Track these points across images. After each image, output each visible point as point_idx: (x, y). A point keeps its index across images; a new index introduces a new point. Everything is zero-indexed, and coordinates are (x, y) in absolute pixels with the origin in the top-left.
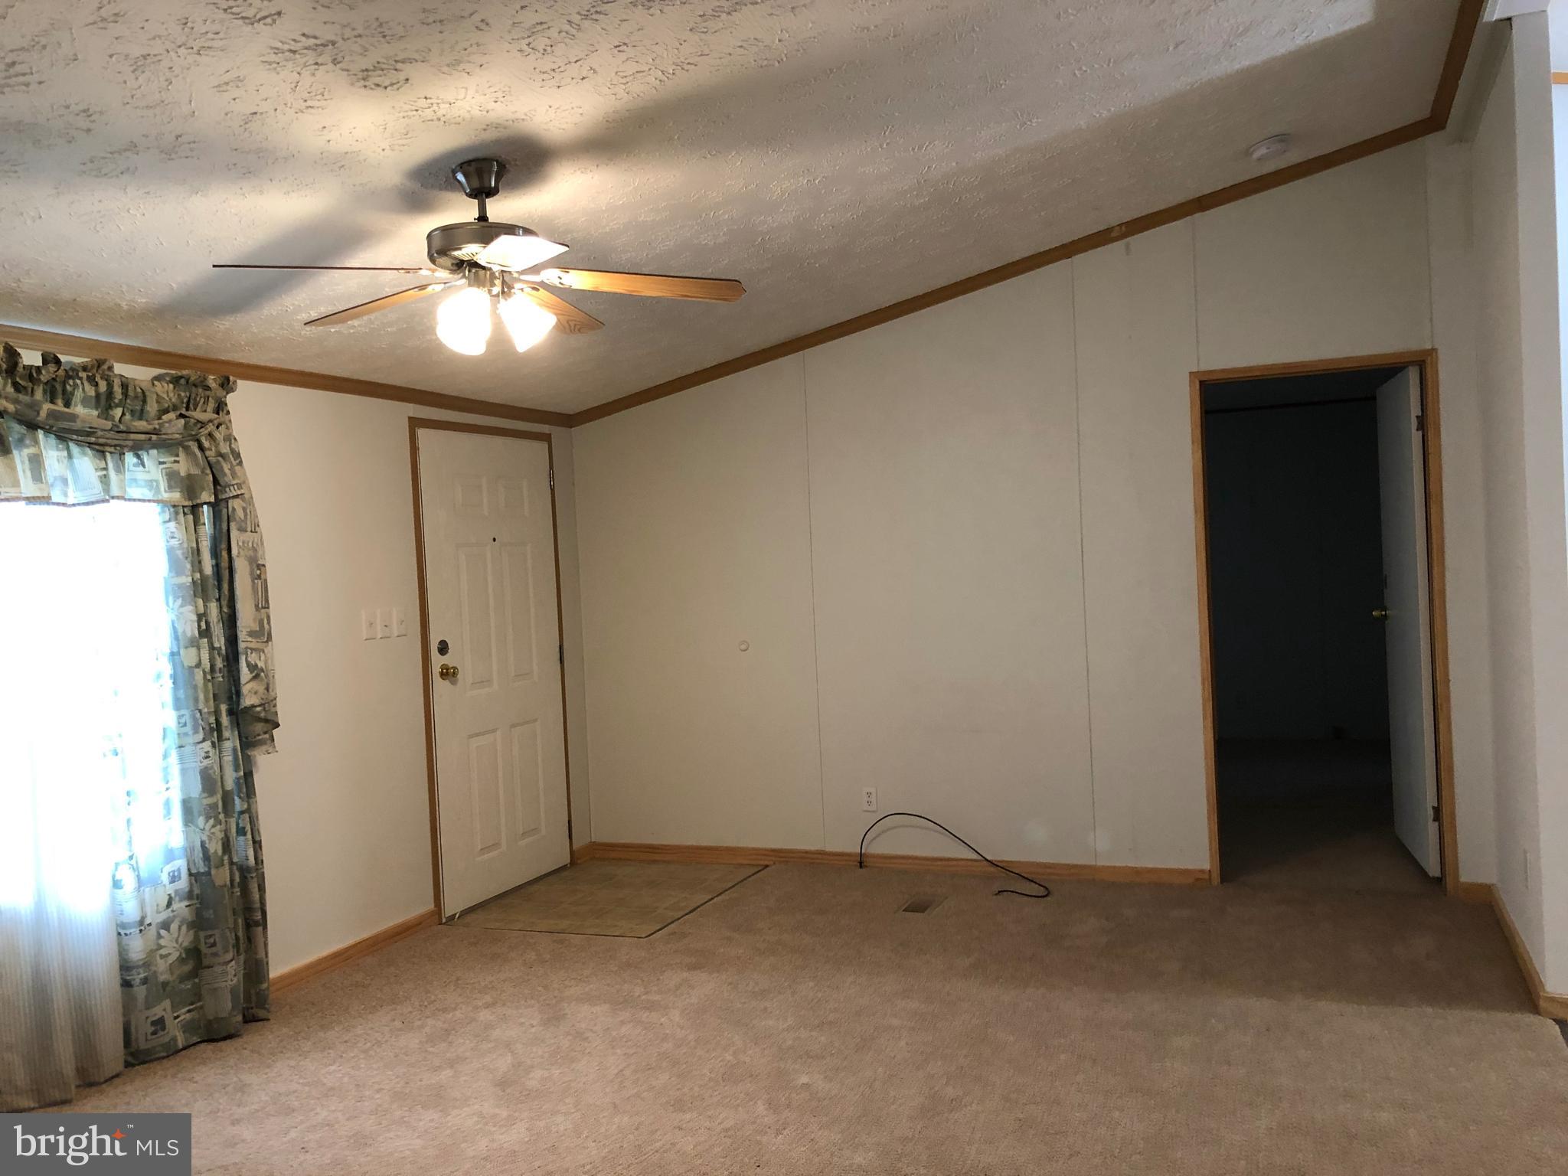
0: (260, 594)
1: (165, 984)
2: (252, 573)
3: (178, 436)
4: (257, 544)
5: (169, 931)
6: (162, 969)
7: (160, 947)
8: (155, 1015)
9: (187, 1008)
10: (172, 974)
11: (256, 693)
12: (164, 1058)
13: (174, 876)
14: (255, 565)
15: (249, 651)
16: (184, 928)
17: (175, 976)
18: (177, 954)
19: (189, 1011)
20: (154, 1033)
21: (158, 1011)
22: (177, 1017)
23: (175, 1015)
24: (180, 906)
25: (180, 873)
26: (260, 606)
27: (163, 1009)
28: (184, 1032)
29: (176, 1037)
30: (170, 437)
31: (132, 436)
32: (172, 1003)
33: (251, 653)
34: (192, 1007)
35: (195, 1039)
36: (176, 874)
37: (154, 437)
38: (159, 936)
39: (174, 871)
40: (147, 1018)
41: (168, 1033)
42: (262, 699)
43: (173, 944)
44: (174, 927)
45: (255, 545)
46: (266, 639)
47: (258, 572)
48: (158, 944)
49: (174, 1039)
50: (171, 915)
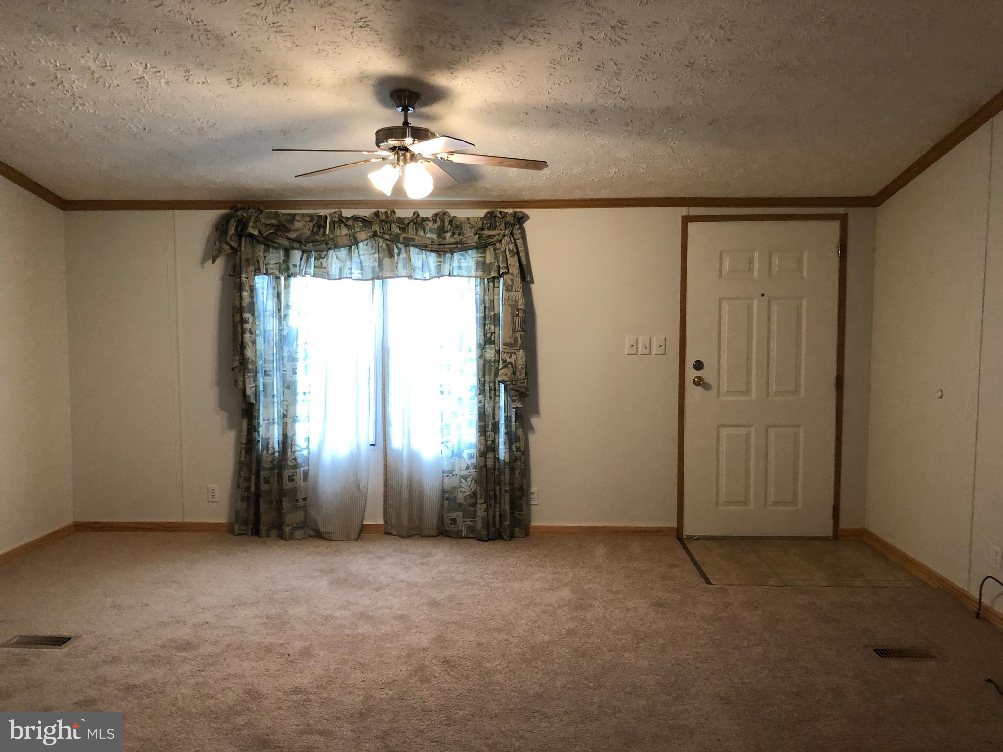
0: (517, 325)
1: (460, 505)
2: (512, 313)
3: (474, 244)
4: (518, 299)
5: (466, 481)
6: (461, 497)
7: (461, 487)
8: (451, 516)
9: (471, 520)
10: (465, 501)
11: (506, 375)
12: (454, 537)
13: (471, 456)
14: (515, 309)
15: (503, 353)
16: (473, 481)
17: (467, 503)
18: (469, 493)
19: (471, 521)
20: (451, 524)
21: (454, 515)
22: (465, 522)
23: (464, 520)
24: (472, 471)
25: (474, 455)
26: (516, 330)
27: (458, 515)
28: (467, 530)
29: (462, 530)
30: (468, 245)
31: (446, 246)
32: (463, 514)
33: (504, 354)
34: (472, 520)
35: (471, 535)
36: (472, 455)
37: (459, 246)
38: (461, 482)
39: (471, 454)
40: (448, 516)
41: (458, 527)
42: (510, 378)
43: (467, 487)
44: (469, 479)
45: (517, 299)
46: (518, 347)
47: (517, 313)
48: (461, 485)
49: (461, 531)
50: (468, 474)
